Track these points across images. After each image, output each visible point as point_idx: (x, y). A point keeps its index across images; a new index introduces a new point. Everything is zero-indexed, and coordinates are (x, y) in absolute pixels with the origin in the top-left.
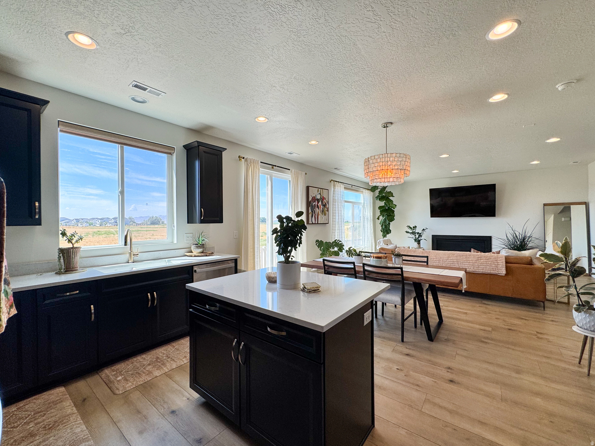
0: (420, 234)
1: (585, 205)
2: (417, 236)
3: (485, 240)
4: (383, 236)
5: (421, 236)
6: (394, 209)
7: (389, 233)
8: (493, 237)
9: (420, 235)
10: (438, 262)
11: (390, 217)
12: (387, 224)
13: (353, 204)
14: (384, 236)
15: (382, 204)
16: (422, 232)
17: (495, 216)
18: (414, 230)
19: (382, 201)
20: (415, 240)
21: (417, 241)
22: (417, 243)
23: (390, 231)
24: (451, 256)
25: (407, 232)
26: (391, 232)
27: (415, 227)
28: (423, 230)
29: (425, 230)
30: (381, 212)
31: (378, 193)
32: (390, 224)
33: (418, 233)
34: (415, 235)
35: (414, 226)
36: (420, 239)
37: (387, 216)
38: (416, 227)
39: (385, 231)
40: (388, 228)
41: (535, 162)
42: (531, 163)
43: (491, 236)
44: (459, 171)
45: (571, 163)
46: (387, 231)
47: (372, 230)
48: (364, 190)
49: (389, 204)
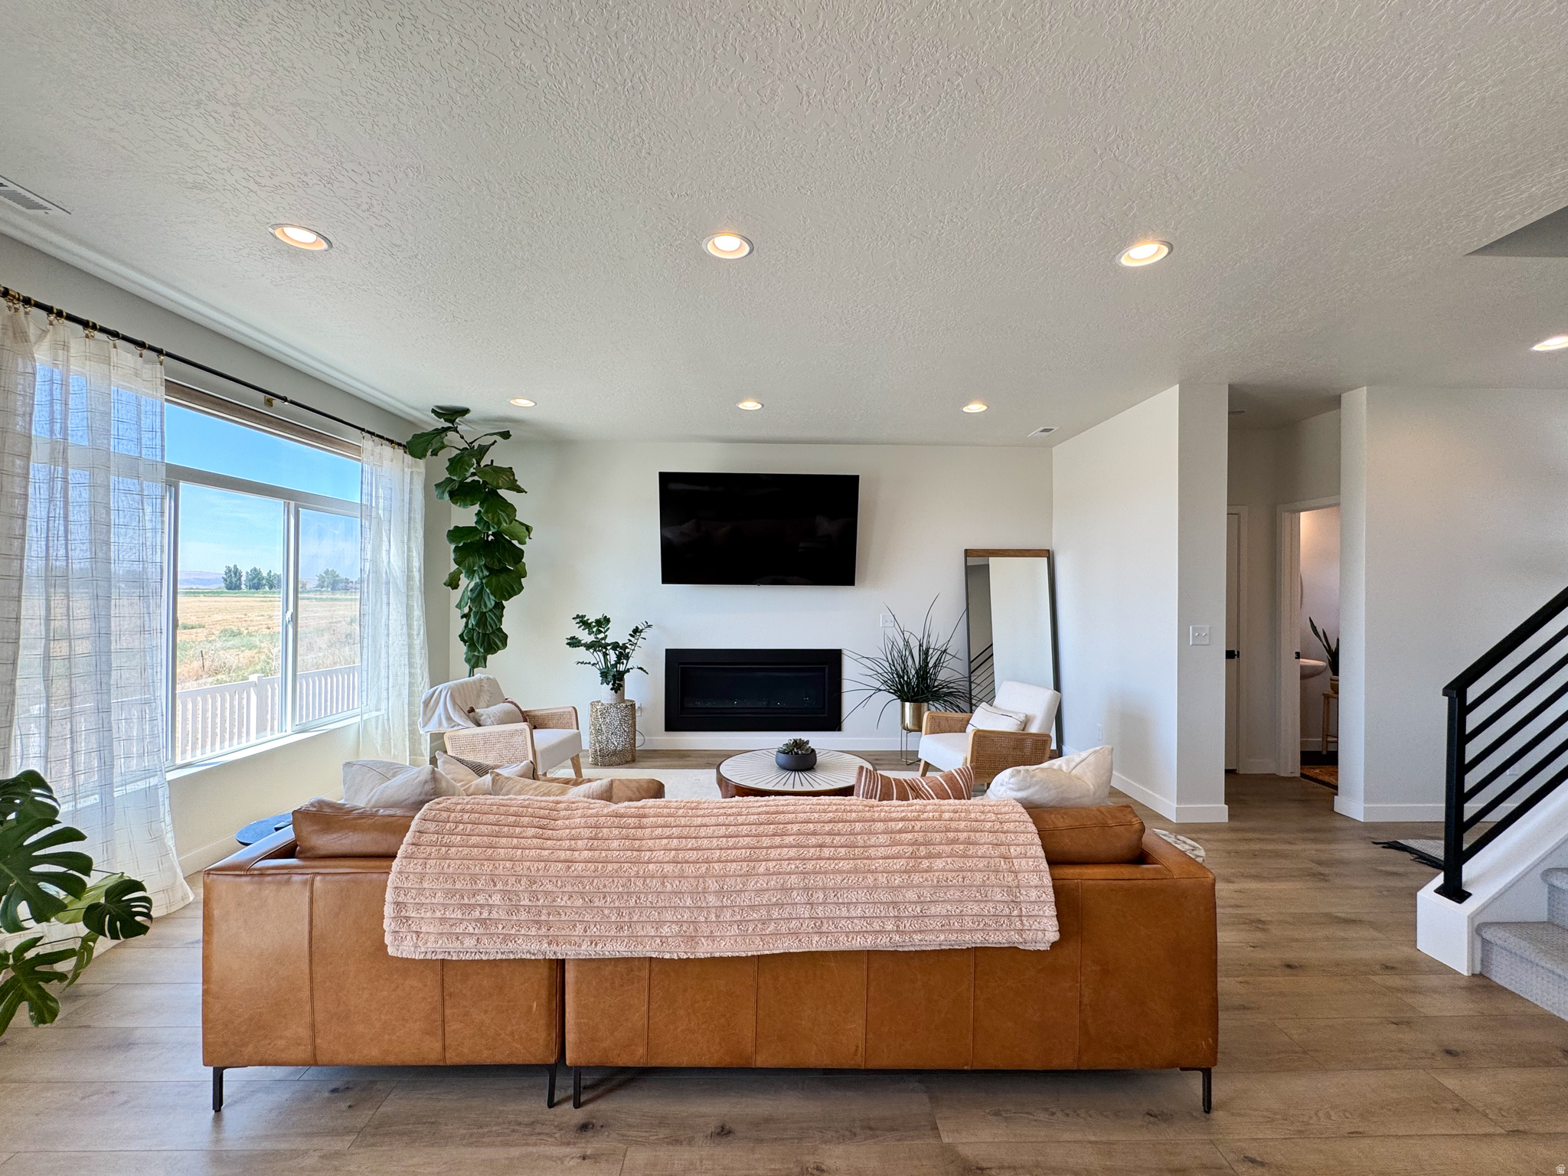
0: (624, 647)
1: (1046, 559)
2: (613, 657)
3: (826, 664)
4: (468, 660)
5: (627, 657)
6: (522, 542)
7: (499, 649)
8: (844, 652)
9: (623, 656)
10: (689, 902)
11: (503, 577)
12: (491, 610)
13: (292, 504)
14: (476, 662)
15: (466, 516)
16: (632, 639)
17: (854, 585)
18: (601, 632)
19: (465, 506)
20: (604, 675)
21: (610, 677)
22: (611, 686)
23: (504, 639)
24: (766, 841)
25: (574, 642)
26: (505, 644)
27: (603, 622)
28: (636, 631)
29: (641, 631)
30: (463, 554)
31: (448, 464)
32: (504, 607)
33: (615, 646)
34: (605, 655)
35: (599, 617)
36: (621, 668)
37: (486, 573)
38: (607, 620)
39: (478, 638)
40: (492, 628)
41: (976, 407)
42: (965, 409)
43: (840, 650)
44: (760, 406)
45: (1036, 433)
46: (489, 637)
47: (418, 634)
48: (368, 443)
49: (499, 520)
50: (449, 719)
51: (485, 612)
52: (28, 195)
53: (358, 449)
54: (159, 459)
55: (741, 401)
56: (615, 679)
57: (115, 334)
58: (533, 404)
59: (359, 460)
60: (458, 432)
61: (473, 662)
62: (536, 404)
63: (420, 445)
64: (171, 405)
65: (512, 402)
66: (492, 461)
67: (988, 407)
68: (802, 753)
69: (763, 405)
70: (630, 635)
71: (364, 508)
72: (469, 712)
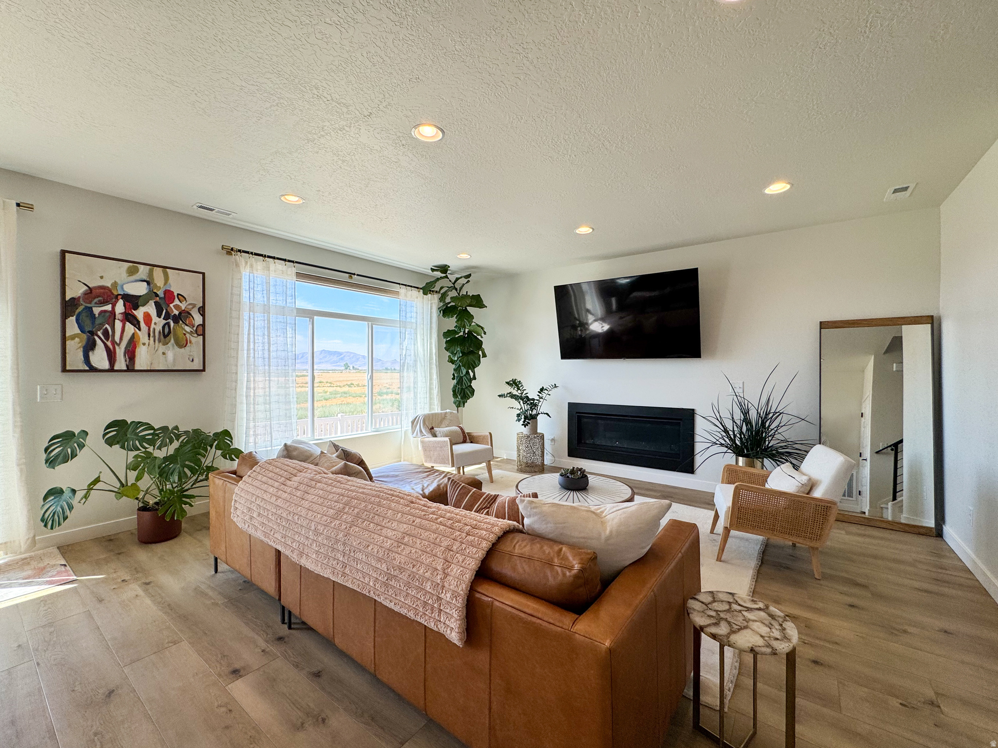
1: (930, 325)
3: (681, 420)
5: (537, 406)
6: (482, 337)
7: (471, 397)
8: (698, 412)
11: (471, 357)
12: (465, 375)
13: (370, 323)
14: (459, 404)
15: (451, 323)
16: (540, 395)
17: (700, 357)
19: (450, 318)
20: (519, 416)
23: (473, 392)
26: (473, 395)
28: (542, 390)
29: (546, 390)
30: (449, 345)
32: (471, 374)
37: (461, 355)
39: (458, 391)
40: (465, 385)
41: (778, 188)
42: (768, 191)
43: (693, 410)
44: (591, 230)
45: (889, 195)
46: (464, 391)
47: (436, 388)
48: (403, 290)
49: (464, 324)
50: (421, 431)
51: (462, 377)
52: (222, 210)
53: (397, 293)
54: (294, 307)
55: (578, 228)
56: (529, 419)
57: (274, 258)
58: (469, 257)
59: (399, 298)
60: (448, 278)
61: (457, 403)
62: (471, 256)
63: (427, 290)
64: (298, 282)
65: (458, 256)
66: (467, 292)
67: (792, 185)
68: (571, 478)
69: (593, 229)
70: (539, 392)
71: (401, 323)
72: (431, 429)
